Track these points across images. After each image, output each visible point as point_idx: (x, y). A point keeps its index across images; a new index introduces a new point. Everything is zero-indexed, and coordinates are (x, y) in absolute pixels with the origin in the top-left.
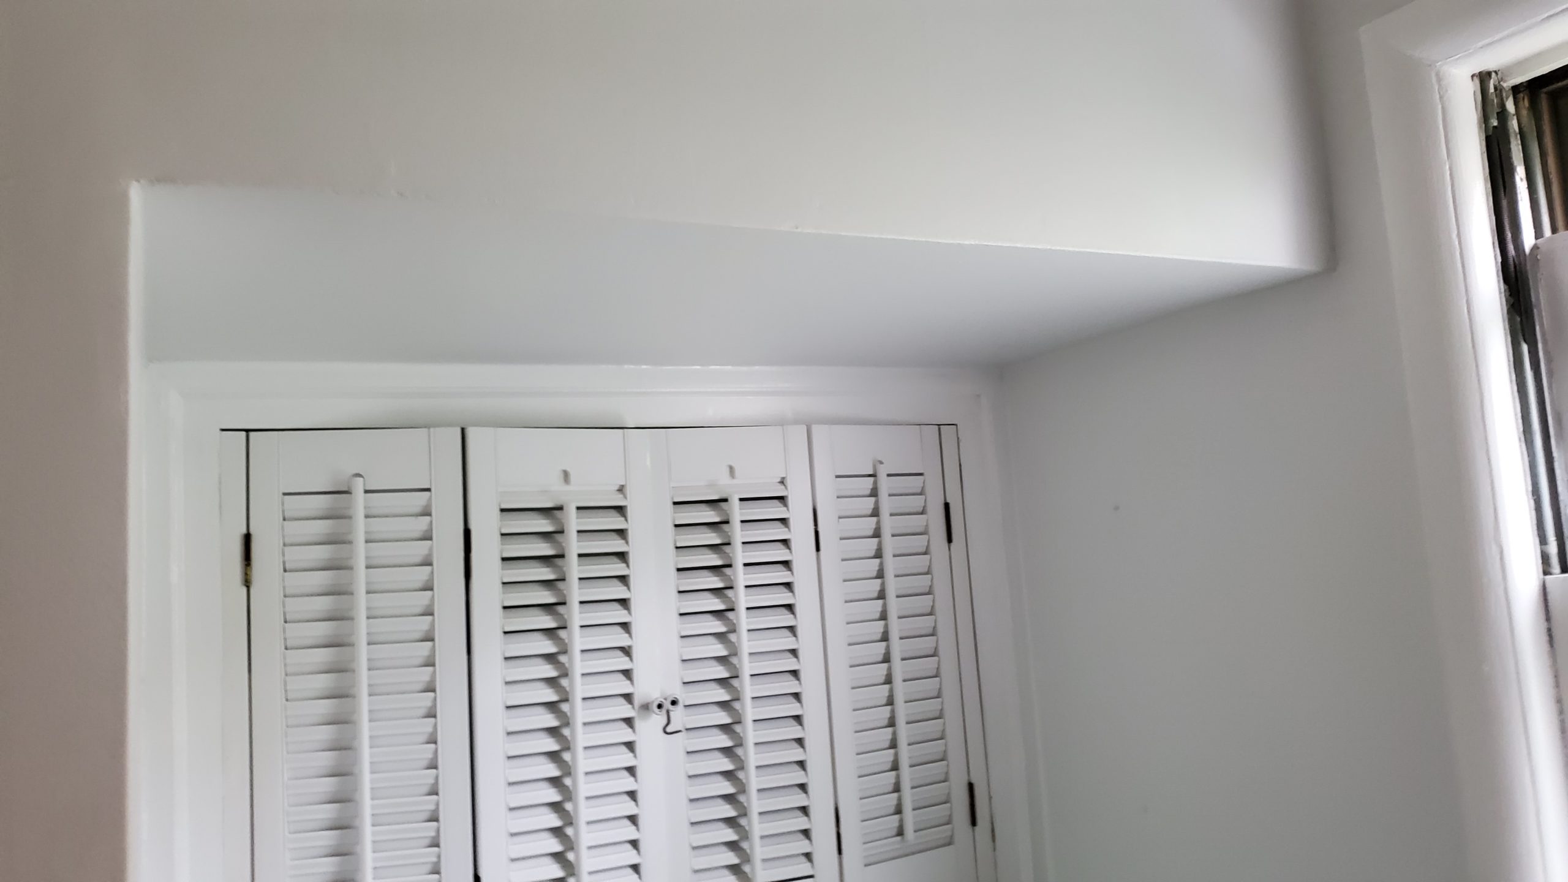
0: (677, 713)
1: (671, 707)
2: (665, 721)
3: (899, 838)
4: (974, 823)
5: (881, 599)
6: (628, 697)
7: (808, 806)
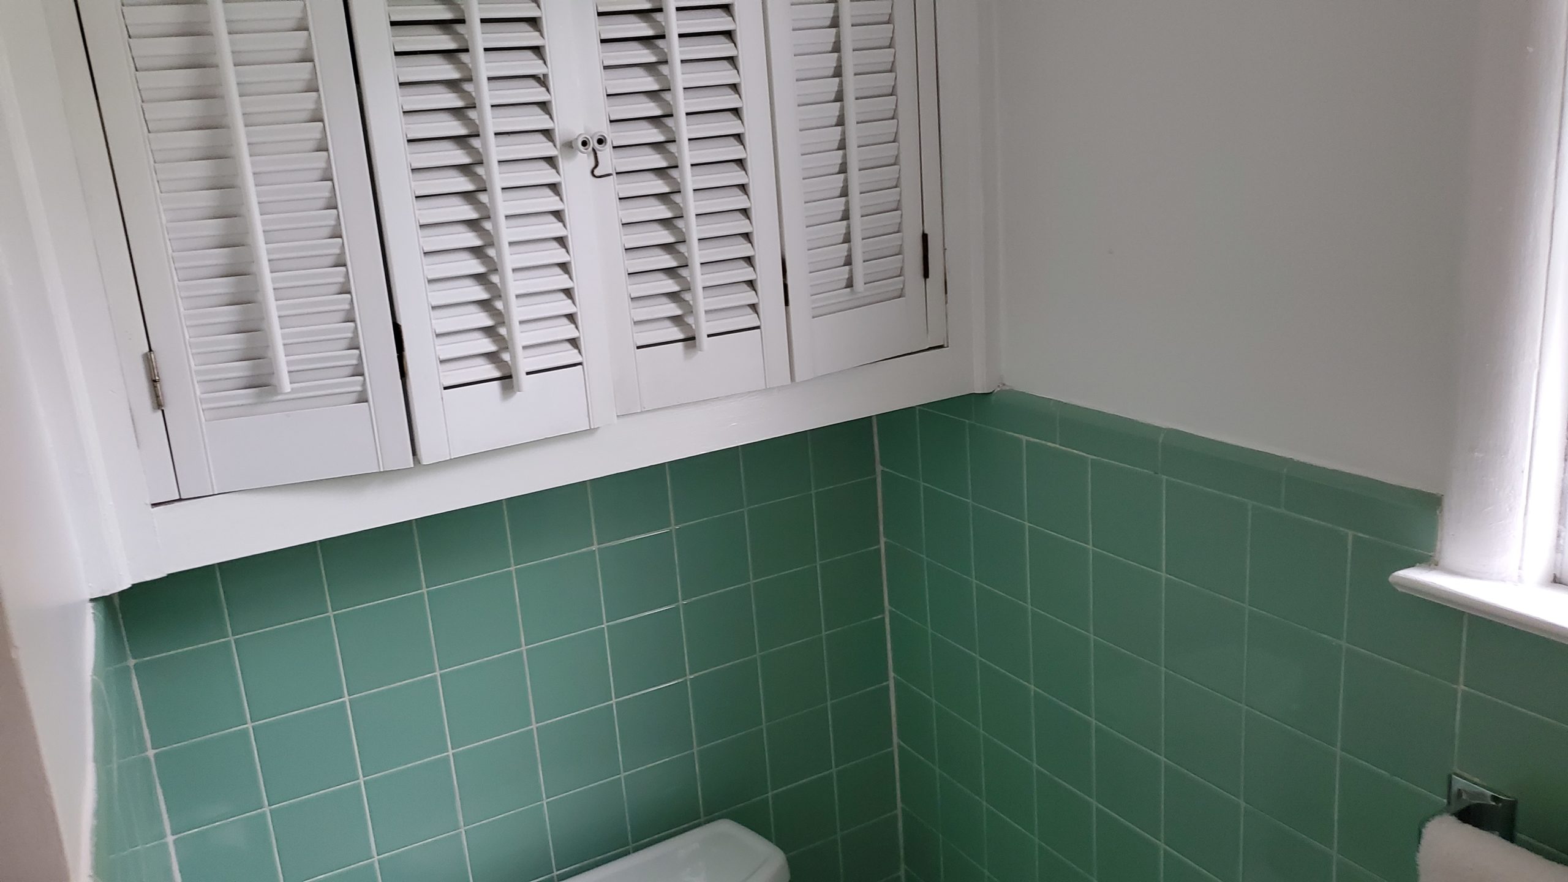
0: (606, 154)
1: (597, 146)
2: (593, 164)
3: (848, 289)
4: (926, 275)
5: (834, 27)
6: (547, 133)
7: (753, 256)
